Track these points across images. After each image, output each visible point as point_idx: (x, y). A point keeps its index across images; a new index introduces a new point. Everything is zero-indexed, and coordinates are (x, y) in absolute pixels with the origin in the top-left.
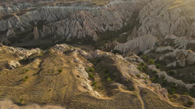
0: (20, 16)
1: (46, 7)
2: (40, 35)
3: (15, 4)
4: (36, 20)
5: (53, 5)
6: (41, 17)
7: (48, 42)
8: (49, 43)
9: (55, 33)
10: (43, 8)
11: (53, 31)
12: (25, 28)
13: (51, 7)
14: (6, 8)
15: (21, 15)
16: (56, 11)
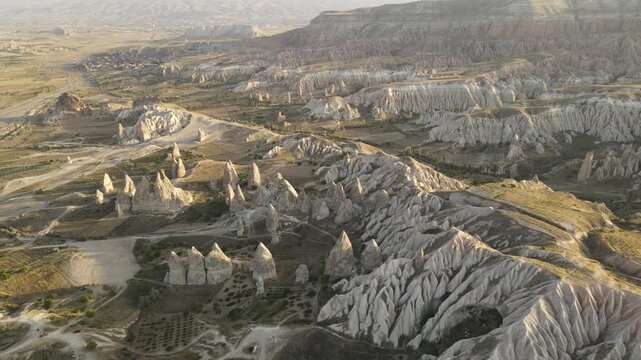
0: (534, 116)
1: (603, 100)
2: (592, 174)
3: (504, 80)
4: (569, 132)
5: (624, 97)
6: (584, 125)
7: (617, 195)
8: (620, 199)
9: (634, 176)
10: (592, 100)
11: (631, 170)
12: (546, 146)
13: (620, 102)
14: (485, 88)
15: (535, 113)
16: (631, 114)
